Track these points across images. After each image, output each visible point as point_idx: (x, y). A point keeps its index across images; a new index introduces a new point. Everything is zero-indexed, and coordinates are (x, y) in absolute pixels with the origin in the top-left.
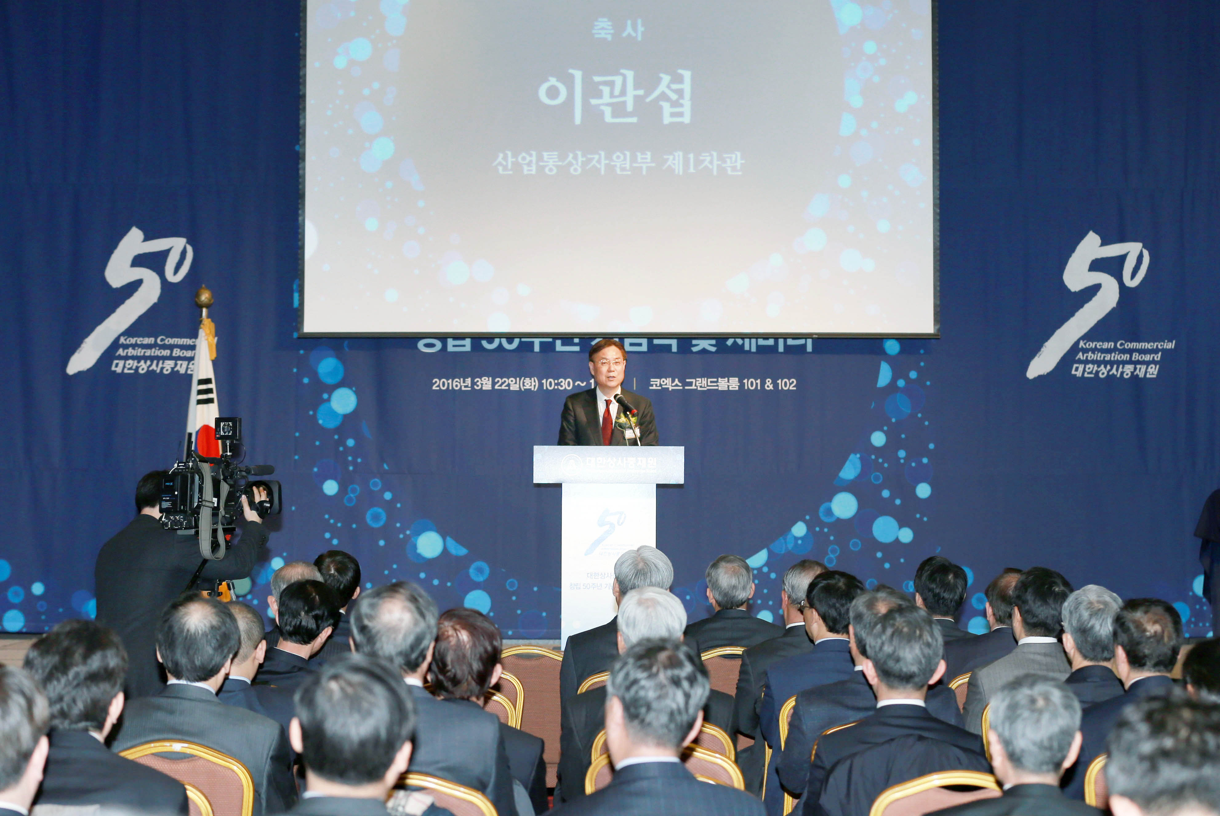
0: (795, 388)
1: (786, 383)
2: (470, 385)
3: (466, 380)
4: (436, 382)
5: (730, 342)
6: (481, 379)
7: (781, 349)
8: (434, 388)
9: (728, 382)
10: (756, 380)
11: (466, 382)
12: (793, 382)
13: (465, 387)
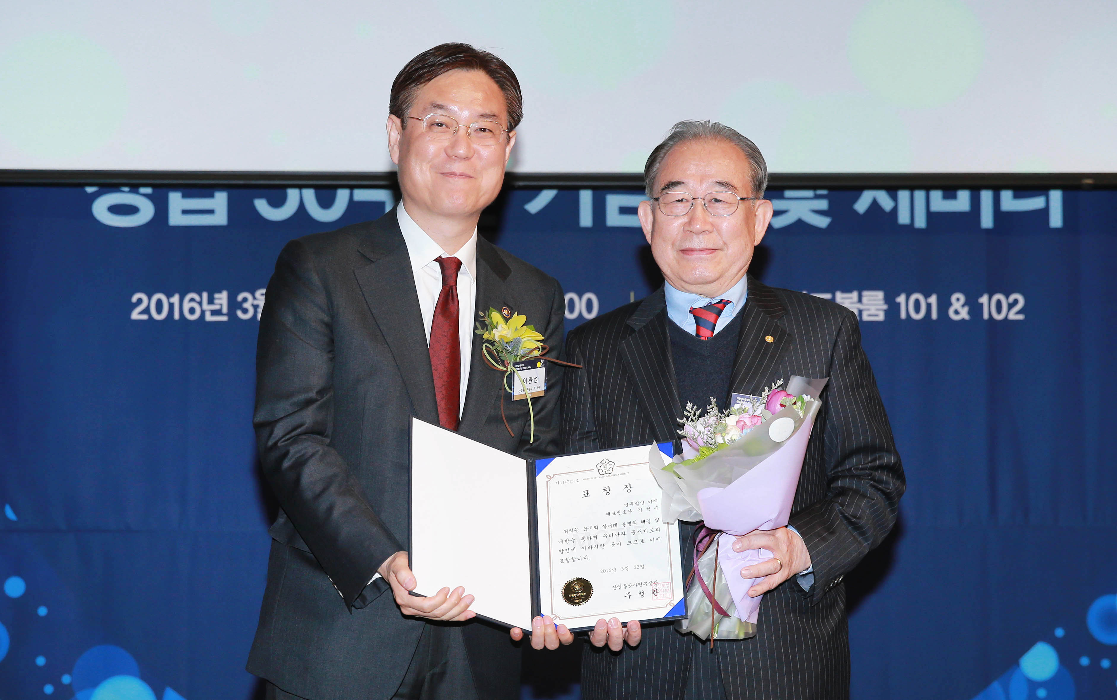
0: (1021, 317)
1: (999, 304)
2: (225, 310)
3: (217, 296)
4: (140, 301)
5: (862, 205)
6: (253, 294)
7: (987, 221)
8: (136, 315)
9: (860, 300)
10: (927, 296)
11: (216, 301)
12: (1016, 302)
13: (214, 313)
